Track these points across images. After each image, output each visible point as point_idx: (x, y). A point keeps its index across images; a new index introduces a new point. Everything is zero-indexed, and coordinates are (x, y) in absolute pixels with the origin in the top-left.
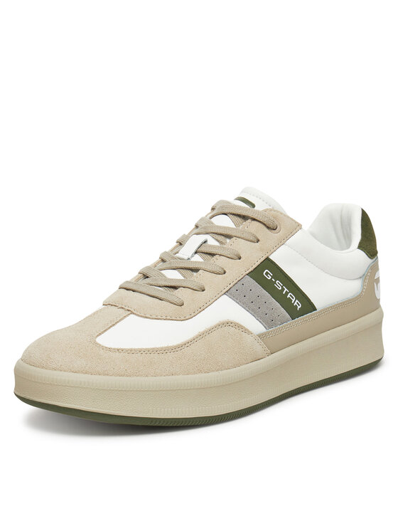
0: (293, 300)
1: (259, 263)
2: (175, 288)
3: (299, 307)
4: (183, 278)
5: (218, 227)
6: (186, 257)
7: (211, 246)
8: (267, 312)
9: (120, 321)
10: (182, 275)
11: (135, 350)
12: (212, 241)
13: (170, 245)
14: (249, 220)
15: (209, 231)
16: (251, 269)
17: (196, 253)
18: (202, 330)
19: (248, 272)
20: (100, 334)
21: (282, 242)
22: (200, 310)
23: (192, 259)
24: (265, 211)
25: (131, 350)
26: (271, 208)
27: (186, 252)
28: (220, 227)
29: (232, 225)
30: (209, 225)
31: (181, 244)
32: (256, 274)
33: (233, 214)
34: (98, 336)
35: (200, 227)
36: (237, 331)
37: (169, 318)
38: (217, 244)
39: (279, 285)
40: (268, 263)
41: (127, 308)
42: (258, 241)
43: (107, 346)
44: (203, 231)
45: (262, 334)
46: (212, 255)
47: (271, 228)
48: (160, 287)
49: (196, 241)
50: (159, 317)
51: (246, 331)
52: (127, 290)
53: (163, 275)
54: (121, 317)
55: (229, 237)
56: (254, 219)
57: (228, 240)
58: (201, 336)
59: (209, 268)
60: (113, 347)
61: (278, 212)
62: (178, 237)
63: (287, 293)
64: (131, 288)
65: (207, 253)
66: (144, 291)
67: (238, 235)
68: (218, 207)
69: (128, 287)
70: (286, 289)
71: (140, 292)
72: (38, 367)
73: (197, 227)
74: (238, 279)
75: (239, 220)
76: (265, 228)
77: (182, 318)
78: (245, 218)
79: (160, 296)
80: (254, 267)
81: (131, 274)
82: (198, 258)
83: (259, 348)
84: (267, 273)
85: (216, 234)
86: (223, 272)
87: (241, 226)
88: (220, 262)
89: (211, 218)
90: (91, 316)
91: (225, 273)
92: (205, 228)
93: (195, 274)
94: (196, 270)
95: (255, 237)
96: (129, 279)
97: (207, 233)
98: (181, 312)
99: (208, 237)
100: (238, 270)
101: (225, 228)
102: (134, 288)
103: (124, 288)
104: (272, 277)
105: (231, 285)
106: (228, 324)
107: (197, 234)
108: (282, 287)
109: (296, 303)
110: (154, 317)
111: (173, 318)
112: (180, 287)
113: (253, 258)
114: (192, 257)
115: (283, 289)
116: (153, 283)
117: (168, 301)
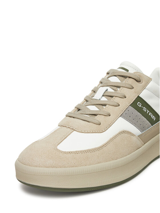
0: (152, 116)
1: (135, 99)
2: (95, 115)
3: (154, 119)
4: (98, 110)
5: (113, 82)
6: (98, 99)
7: (110, 92)
8: (141, 123)
9: (69, 135)
10: (98, 108)
11: (78, 151)
12: (110, 90)
13: (88, 92)
14: (128, 78)
15: (109, 85)
16: (132, 102)
17: (103, 96)
18: (111, 137)
19: (130, 104)
20: (59, 144)
21: (144, 88)
22: (109, 126)
23: (102, 99)
24: (135, 73)
25: (76, 152)
26: (136, 71)
27: (98, 96)
28: (114, 83)
29: (119, 81)
30: (108, 82)
31: (94, 92)
32: (134, 105)
33: (120, 76)
34: (58, 145)
35: (103, 83)
36: (128, 135)
37: (94, 132)
38: (113, 91)
39: (145, 109)
40: (139, 99)
41: (71, 128)
42: (133, 88)
43: (63, 151)
44: (105, 85)
45: (140, 135)
46: (112, 97)
47: (138, 81)
48: (87, 115)
49: (102, 90)
50: (89, 132)
51: (133, 135)
52: (70, 117)
53: (88, 109)
54: (69, 133)
55: (119, 87)
56: (130, 77)
57: (118, 89)
58: (112, 140)
59: (111, 104)
60: (67, 151)
61: (140, 73)
62: (92, 88)
63: (149, 113)
64: (72, 116)
65: (109, 96)
66: (79, 118)
67: (123, 86)
68: (111, 72)
69: (71, 116)
70: (148, 111)
71: (77, 118)
72: (27, 165)
73: (101, 83)
74: (126, 108)
75: (123, 78)
76: (136, 82)
77: (101, 132)
78: (125, 77)
79: (88, 120)
80: (133, 101)
81: (71, 108)
82: (104, 99)
83: (139, 142)
84: (139, 104)
85: (112, 86)
86: (118, 105)
87: (124, 82)
88: (116, 100)
89: (108, 78)
90: (53, 133)
91: (119, 105)
92: (106, 83)
93: (104, 107)
94: (105, 105)
95: (132, 86)
96: (70, 111)
97: (108, 86)
98: (100, 128)
99: (108, 88)
100: (125, 103)
101: (116, 83)
102: (74, 116)
103: (69, 116)
104: (142, 106)
105: (123, 112)
106: (124, 132)
107: (102, 87)
108: (146, 110)
109: (153, 118)
110: (86, 132)
111: (96, 132)
112: (98, 115)
113: (131, 97)
114: (101, 98)
115: (147, 111)
116: (84, 113)
117: (93, 123)
